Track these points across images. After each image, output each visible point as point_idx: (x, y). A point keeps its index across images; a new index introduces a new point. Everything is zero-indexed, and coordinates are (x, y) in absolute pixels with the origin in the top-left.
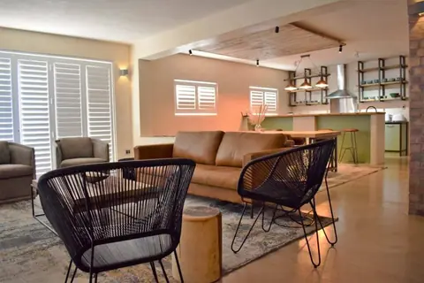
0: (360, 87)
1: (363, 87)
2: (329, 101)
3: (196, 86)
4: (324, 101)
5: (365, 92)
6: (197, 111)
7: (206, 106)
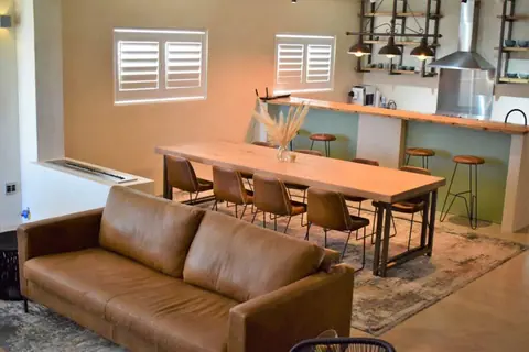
0: (502, 50)
1: (508, 52)
2: (438, 71)
3: (162, 40)
4: (428, 70)
5: (512, 61)
6: (163, 93)
7: (183, 81)
